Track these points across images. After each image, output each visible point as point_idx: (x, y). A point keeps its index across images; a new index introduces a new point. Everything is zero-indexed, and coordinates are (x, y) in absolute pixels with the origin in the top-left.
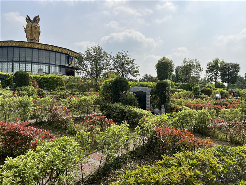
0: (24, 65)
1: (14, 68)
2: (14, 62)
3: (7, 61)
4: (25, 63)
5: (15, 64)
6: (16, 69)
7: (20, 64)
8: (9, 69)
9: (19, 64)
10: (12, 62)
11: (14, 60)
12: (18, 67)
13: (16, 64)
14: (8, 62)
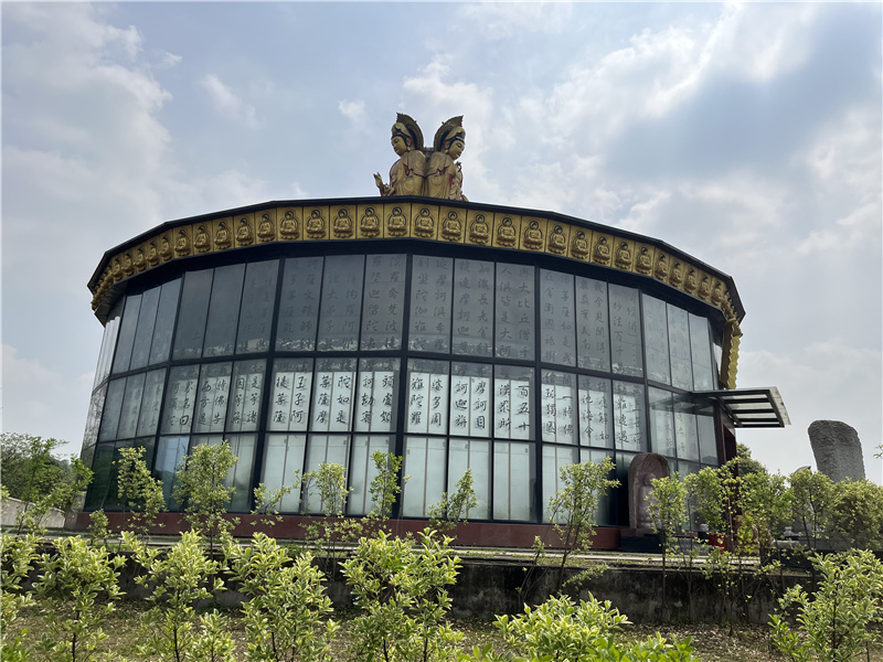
0: (481, 388)
1: (412, 409)
2: (411, 364)
3: (358, 354)
4: (488, 368)
5: (414, 377)
6: (423, 418)
7: (455, 380)
8: (368, 417)
9: (444, 378)
10: (397, 366)
11: (411, 348)
12: (437, 400)
13: (425, 377)
14: (364, 361)
